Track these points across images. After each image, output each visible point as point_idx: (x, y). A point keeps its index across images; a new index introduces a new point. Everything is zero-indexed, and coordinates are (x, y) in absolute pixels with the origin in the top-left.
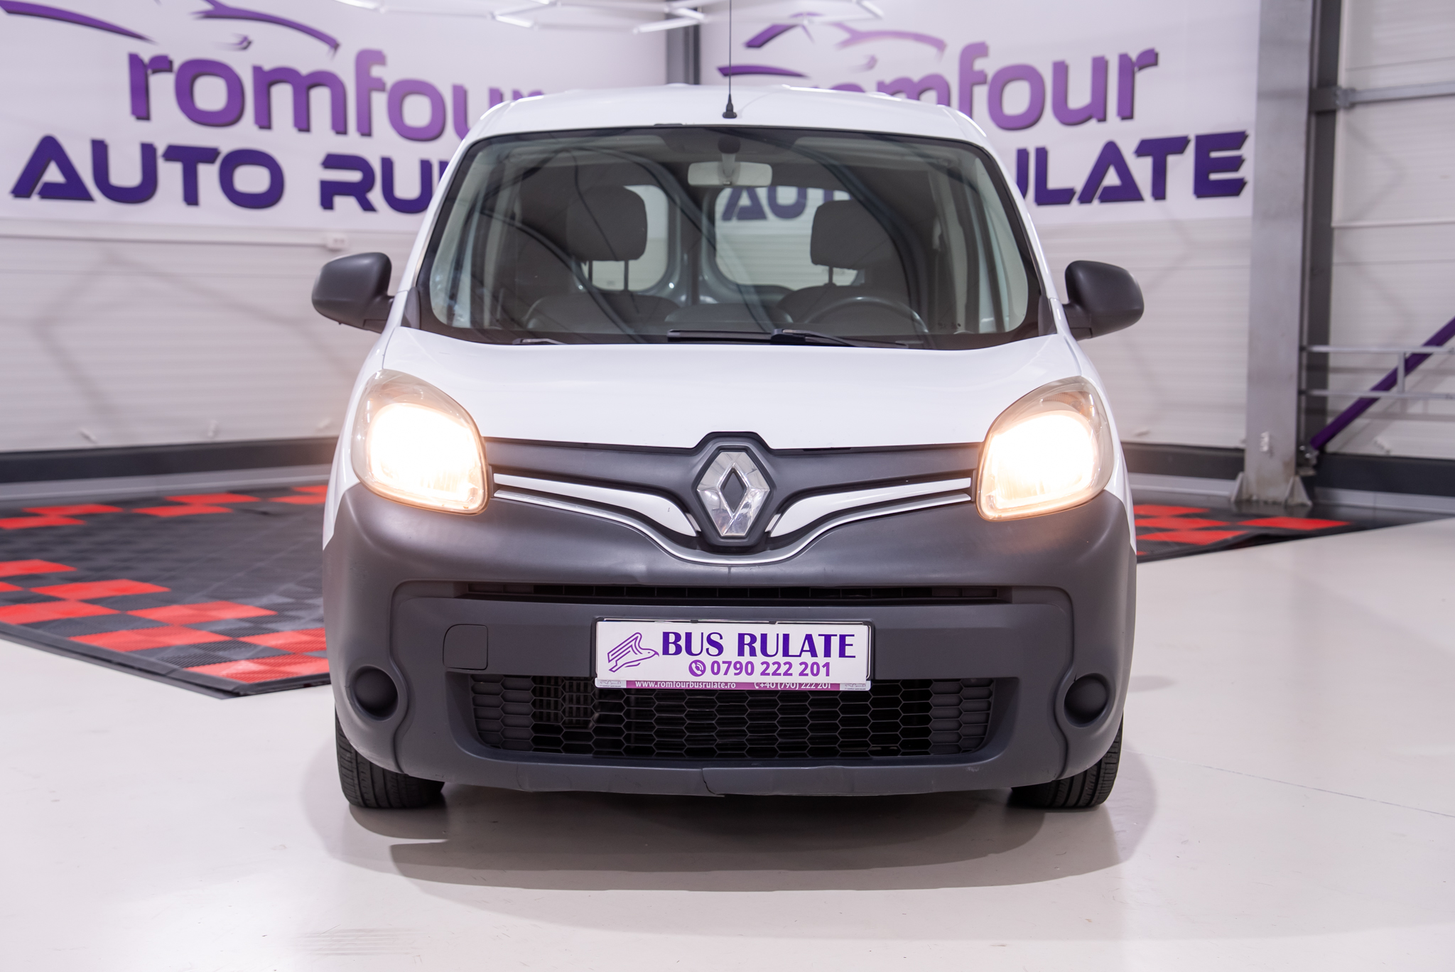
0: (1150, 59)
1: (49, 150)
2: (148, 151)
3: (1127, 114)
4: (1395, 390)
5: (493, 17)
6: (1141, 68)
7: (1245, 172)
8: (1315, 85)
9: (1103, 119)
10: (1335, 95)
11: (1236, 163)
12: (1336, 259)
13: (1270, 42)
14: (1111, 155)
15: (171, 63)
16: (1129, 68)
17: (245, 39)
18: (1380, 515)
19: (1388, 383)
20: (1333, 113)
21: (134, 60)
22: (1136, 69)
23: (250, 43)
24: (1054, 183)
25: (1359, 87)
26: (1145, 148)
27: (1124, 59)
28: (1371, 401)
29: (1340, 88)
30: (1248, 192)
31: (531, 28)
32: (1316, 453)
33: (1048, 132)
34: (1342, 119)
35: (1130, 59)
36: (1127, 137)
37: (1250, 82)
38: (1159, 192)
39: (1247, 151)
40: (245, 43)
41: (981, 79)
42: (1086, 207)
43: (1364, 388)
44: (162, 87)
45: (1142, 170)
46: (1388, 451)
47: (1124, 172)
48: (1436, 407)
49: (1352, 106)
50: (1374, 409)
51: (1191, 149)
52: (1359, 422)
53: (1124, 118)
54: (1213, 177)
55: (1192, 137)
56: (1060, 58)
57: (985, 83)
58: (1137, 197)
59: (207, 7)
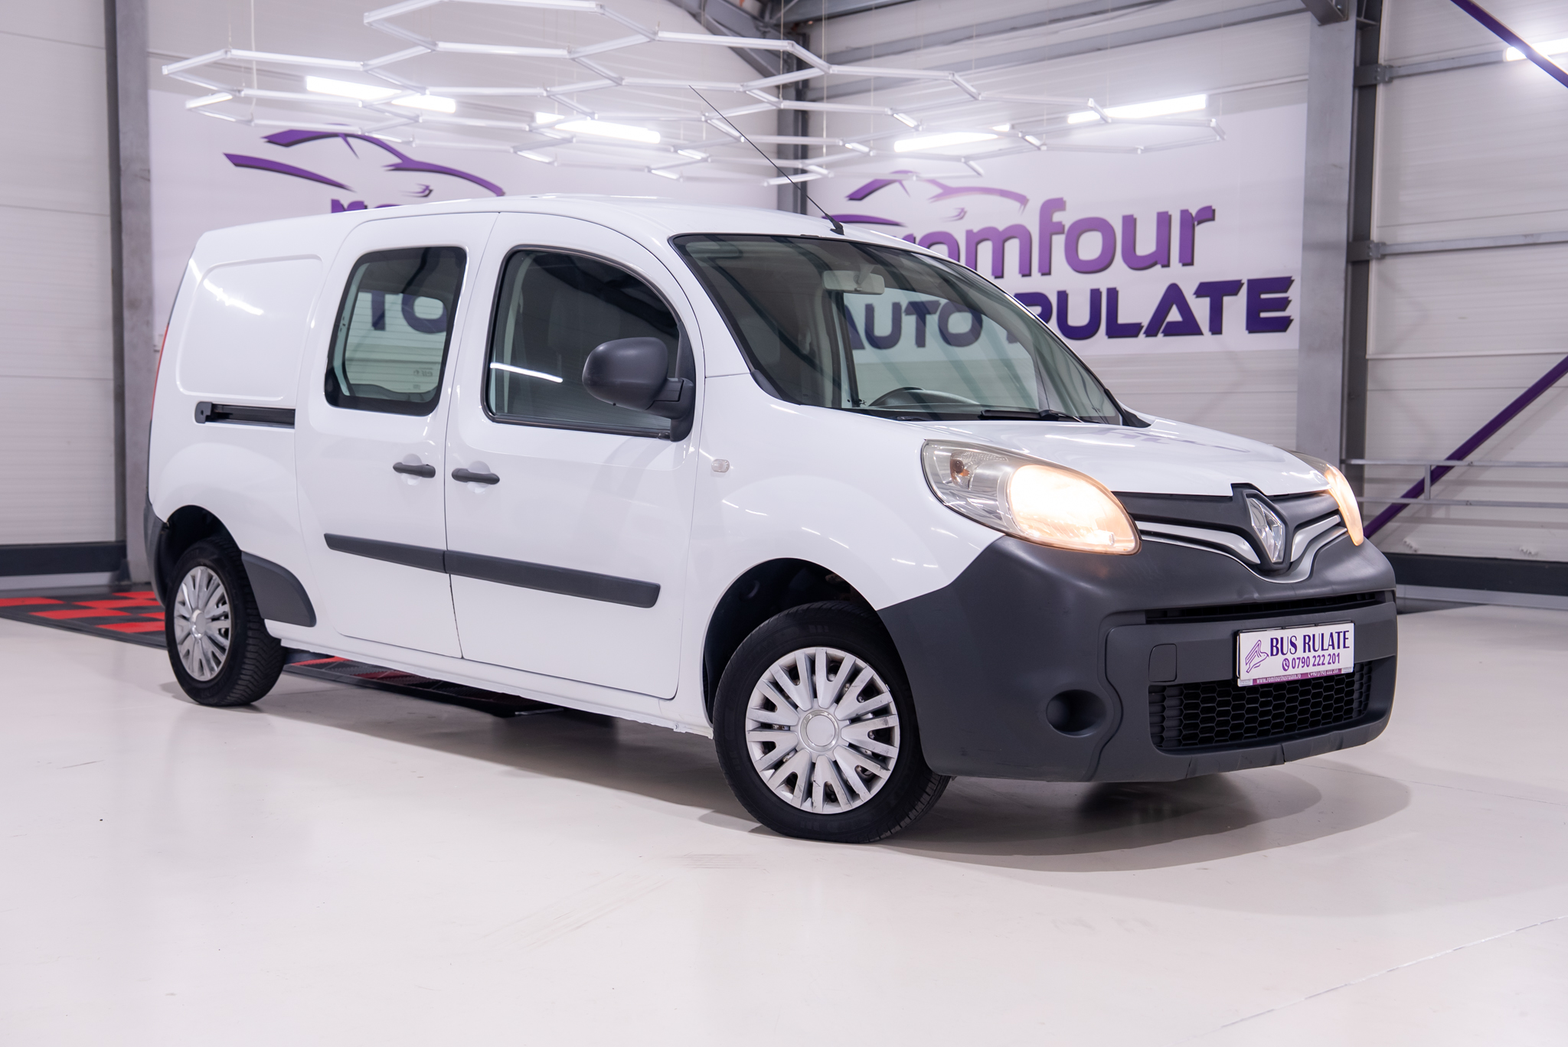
0: (1207, 215)
3: (1189, 261)
4: (1422, 497)
5: (650, 170)
6: (1199, 223)
7: (1291, 311)
8: (1351, 240)
9: (1167, 265)
10: (1369, 248)
11: (1284, 304)
12: (1370, 385)
13: (1313, 202)
14: (1173, 295)
16: (1190, 222)
18: (1408, 603)
19: (1417, 491)
20: (1366, 263)
22: (1196, 223)
23: (431, 191)
24: (1123, 318)
25: (1388, 242)
26: (1203, 290)
27: (1185, 214)
28: (1403, 506)
29: (1373, 241)
30: (1294, 328)
31: (677, 180)
33: (1118, 275)
34: (1374, 267)
35: (1191, 214)
36: (1188, 280)
37: (1297, 235)
38: (1216, 327)
39: (1293, 293)
41: (1059, 229)
42: (1151, 339)
43: (1396, 496)
45: (1201, 308)
46: (1416, 551)
47: (1185, 309)
48: (1457, 512)
49: (1383, 257)
50: (1403, 514)
51: (1244, 291)
52: (1391, 525)
53: (1184, 265)
54: (1263, 315)
55: (1245, 281)
56: (1128, 213)
57: (1062, 232)
58: (1199, 332)
59: (397, 160)
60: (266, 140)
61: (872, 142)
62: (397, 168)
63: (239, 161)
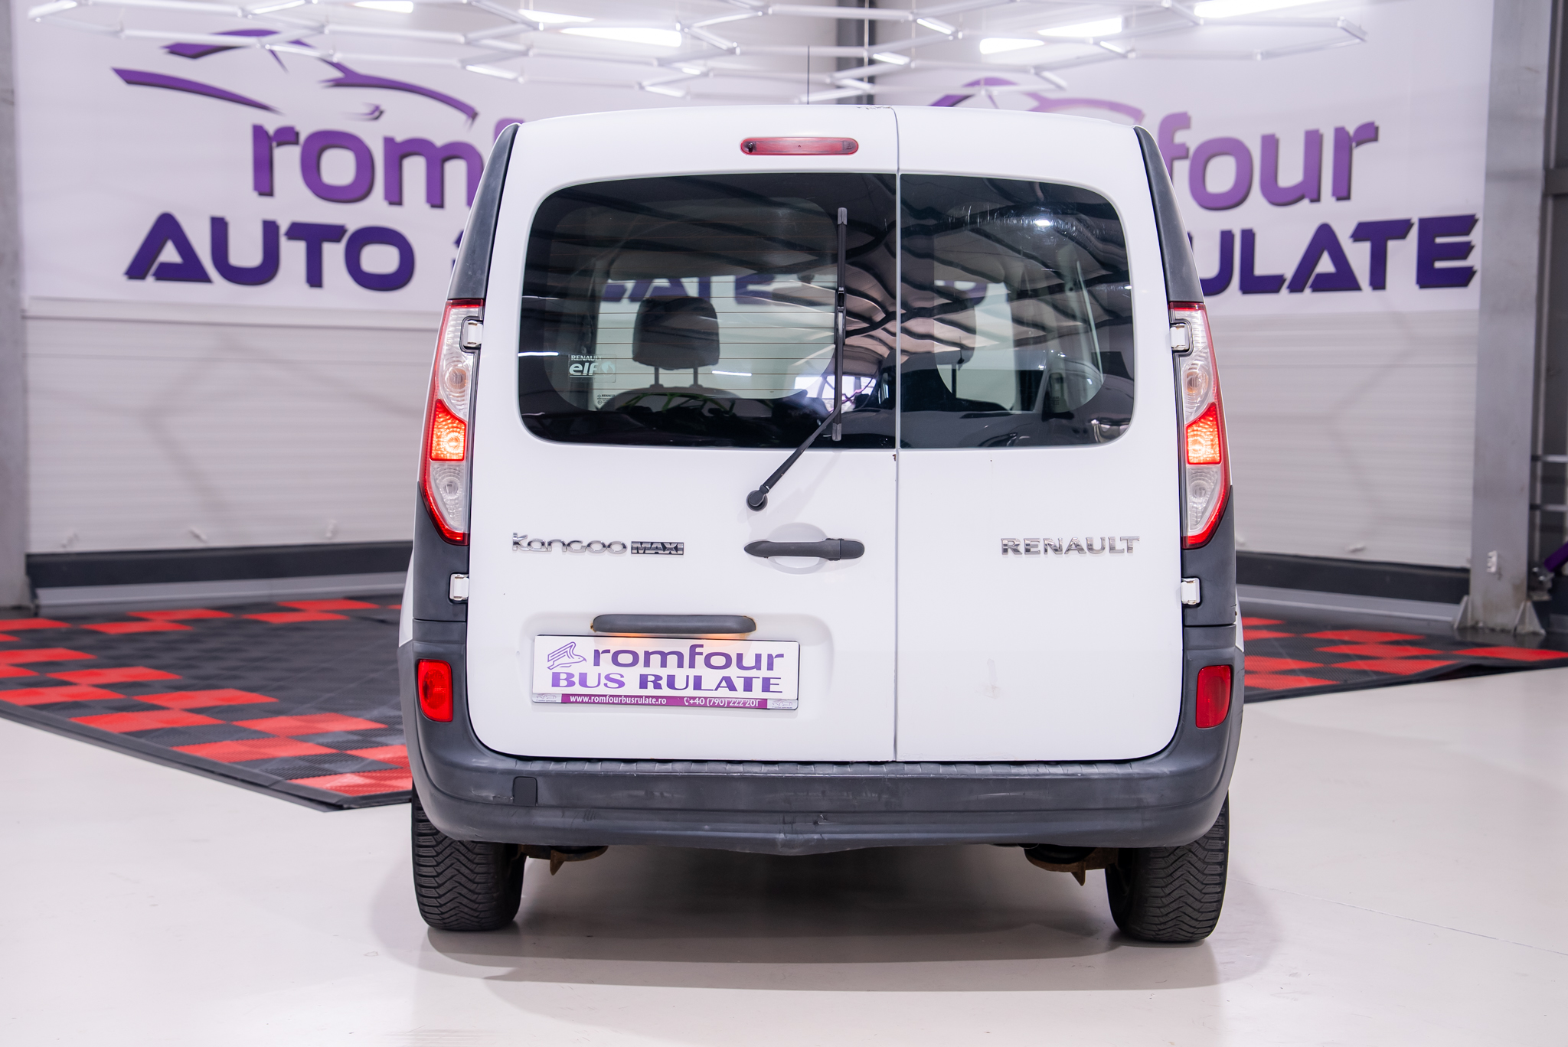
0: (1369, 133)
1: (166, 228)
2: (270, 229)
3: (1345, 194)
5: (642, 87)
6: (1359, 144)
7: (1473, 260)
8: (1552, 165)
9: (1316, 199)
11: (1465, 250)
13: (1501, 119)
14: (1324, 239)
15: (297, 134)
16: (1346, 143)
17: (377, 108)
21: (259, 132)
22: (1354, 144)
23: (381, 113)
24: (1261, 269)
26: (1362, 232)
27: (1340, 132)
30: (1476, 281)
31: (683, 98)
32: (1551, 575)
33: (1255, 213)
35: (1347, 133)
36: (1344, 220)
37: (1477, 160)
38: (1378, 281)
39: (1476, 236)
40: (377, 113)
41: (1182, 153)
42: (1296, 296)
44: (287, 160)
45: (1358, 256)
47: (1339, 258)
51: (1414, 233)
53: (1339, 199)
54: (1439, 265)
55: (1415, 221)
56: (1268, 131)
57: (1186, 157)
58: (1354, 286)
59: (338, 74)
60: (167, 50)
61: (913, 50)
62: (338, 83)
63: (133, 78)
